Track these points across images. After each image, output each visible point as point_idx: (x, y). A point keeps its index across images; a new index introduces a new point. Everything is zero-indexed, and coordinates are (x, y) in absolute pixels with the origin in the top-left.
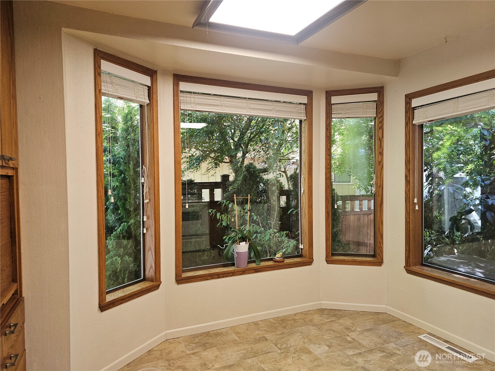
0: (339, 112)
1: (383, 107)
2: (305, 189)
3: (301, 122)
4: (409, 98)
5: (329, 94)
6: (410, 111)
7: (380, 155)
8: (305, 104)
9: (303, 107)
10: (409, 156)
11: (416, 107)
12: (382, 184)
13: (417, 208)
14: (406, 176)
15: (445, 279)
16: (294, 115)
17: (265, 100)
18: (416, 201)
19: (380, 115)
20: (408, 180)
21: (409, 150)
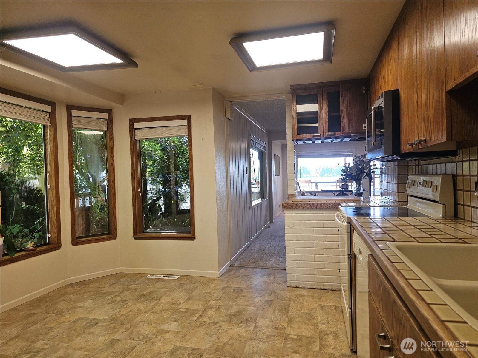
0: (79, 123)
1: (113, 124)
2: (51, 185)
3: (44, 127)
4: (132, 122)
5: (70, 108)
6: (133, 131)
7: (112, 158)
8: (48, 112)
9: (48, 115)
10: (133, 160)
11: (137, 128)
12: (114, 180)
13: (140, 195)
14: (132, 174)
15: (160, 236)
16: (41, 120)
17: (30, 108)
18: (139, 190)
19: (110, 130)
20: (134, 176)
21: (133, 157)
